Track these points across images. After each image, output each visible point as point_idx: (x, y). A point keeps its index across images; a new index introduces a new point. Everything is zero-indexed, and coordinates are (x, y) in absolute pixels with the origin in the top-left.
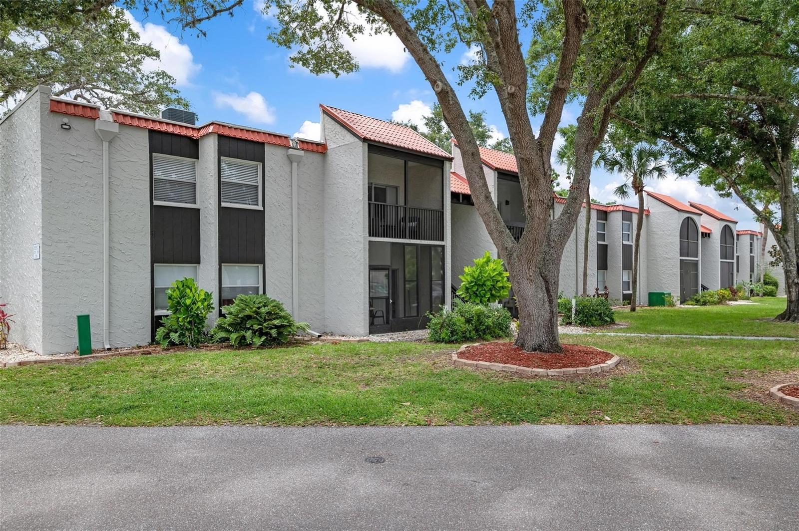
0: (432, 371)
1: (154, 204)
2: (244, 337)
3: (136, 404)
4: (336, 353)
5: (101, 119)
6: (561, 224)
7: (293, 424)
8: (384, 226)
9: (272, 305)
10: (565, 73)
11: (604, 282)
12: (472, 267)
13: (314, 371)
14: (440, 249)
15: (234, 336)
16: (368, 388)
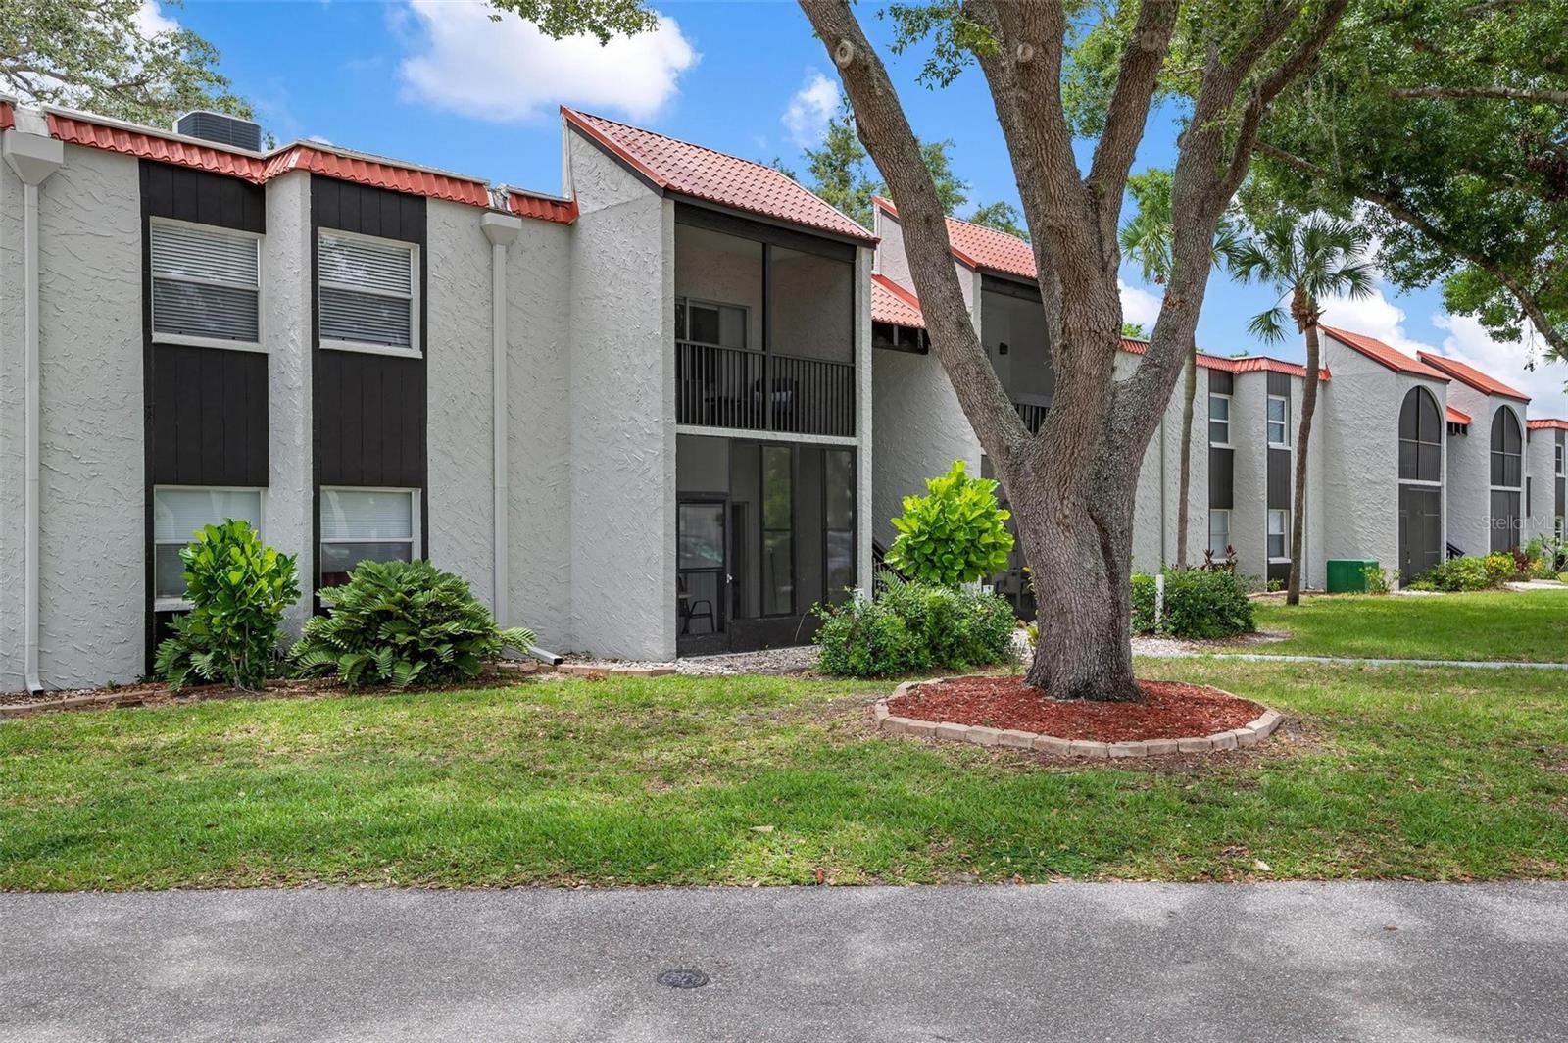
0: (827, 745)
1: (153, 341)
2: (372, 665)
3: (82, 832)
4: (596, 703)
5: (18, 130)
6: (1138, 392)
7: (478, 882)
8: (713, 400)
9: (441, 586)
10: (1158, 14)
11: (1225, 536)
12: (921, 497)
13: (542, 747)
14: (845, 457)
15: (347, 661)
16: (669, 789)
